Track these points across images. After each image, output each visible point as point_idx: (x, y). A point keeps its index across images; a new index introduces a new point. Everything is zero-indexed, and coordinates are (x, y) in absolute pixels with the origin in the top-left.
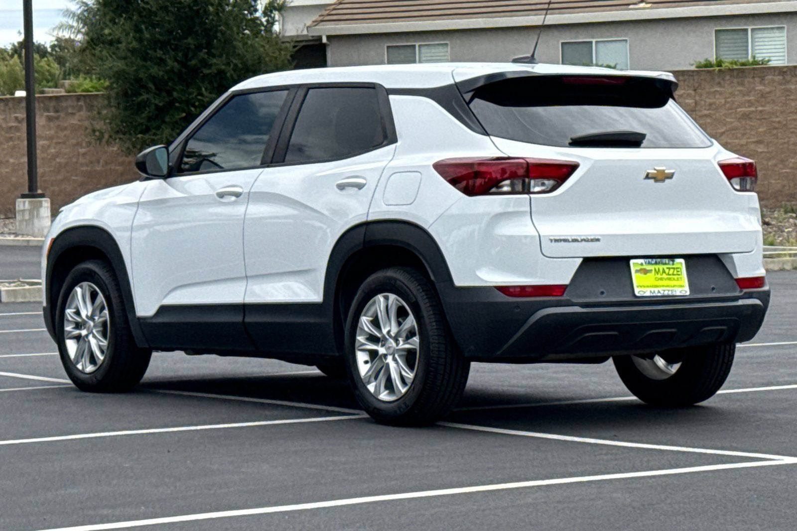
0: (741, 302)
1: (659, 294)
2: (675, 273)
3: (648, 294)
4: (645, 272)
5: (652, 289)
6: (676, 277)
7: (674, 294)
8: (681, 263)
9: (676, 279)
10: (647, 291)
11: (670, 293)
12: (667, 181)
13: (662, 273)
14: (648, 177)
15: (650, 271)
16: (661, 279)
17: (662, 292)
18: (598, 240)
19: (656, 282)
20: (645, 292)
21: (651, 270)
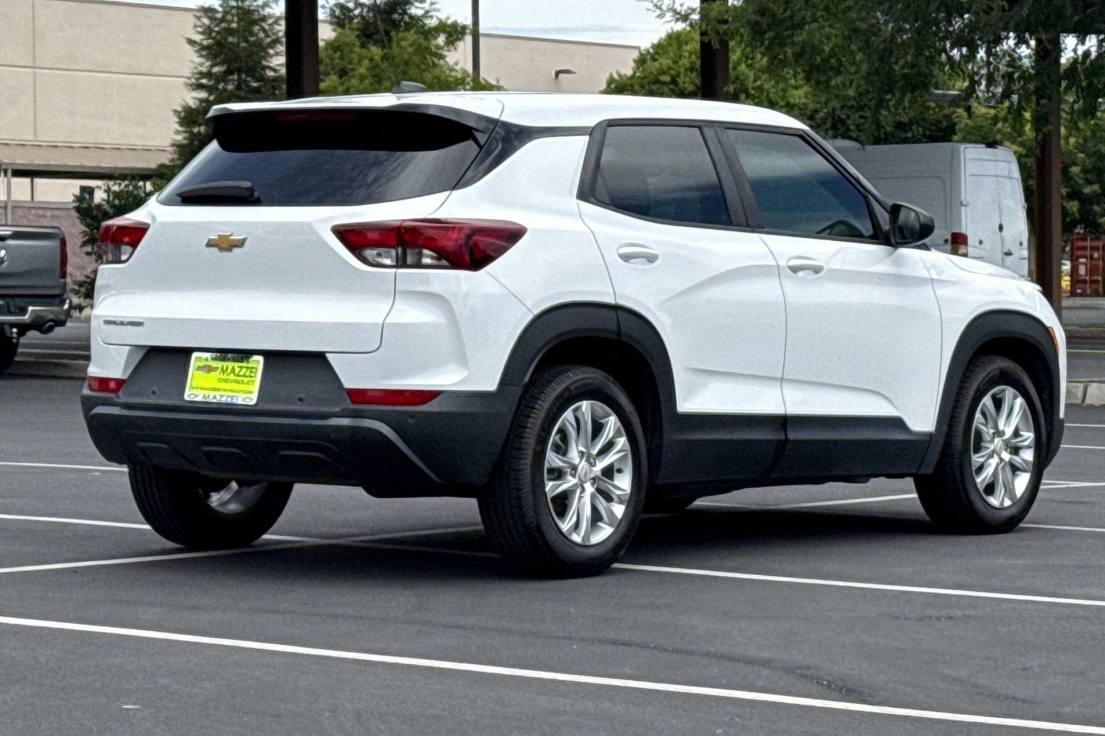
0: (334, 422)
1: (214, 401)
2: (248, 373)
3: (199, 399)
4: (209, 369)
5: (207, 393)
6: (246, 379)
7: (235, 401)
8: (258, 362)
9: (246, 381)
10: (199, 394)
11: (229, 400)
12: (236, 250)
13: (230, 373)
14: (210, 244)
15: (215, 369)
16: (226, 381)
17: (218, 398)
18: (140, 324)
19: (220, 383)
20: (197, 396)
21: (217, 368)
